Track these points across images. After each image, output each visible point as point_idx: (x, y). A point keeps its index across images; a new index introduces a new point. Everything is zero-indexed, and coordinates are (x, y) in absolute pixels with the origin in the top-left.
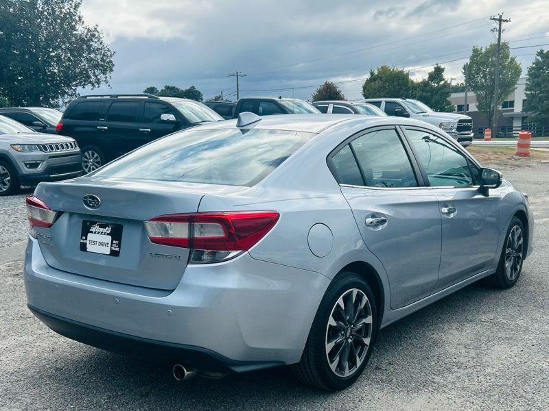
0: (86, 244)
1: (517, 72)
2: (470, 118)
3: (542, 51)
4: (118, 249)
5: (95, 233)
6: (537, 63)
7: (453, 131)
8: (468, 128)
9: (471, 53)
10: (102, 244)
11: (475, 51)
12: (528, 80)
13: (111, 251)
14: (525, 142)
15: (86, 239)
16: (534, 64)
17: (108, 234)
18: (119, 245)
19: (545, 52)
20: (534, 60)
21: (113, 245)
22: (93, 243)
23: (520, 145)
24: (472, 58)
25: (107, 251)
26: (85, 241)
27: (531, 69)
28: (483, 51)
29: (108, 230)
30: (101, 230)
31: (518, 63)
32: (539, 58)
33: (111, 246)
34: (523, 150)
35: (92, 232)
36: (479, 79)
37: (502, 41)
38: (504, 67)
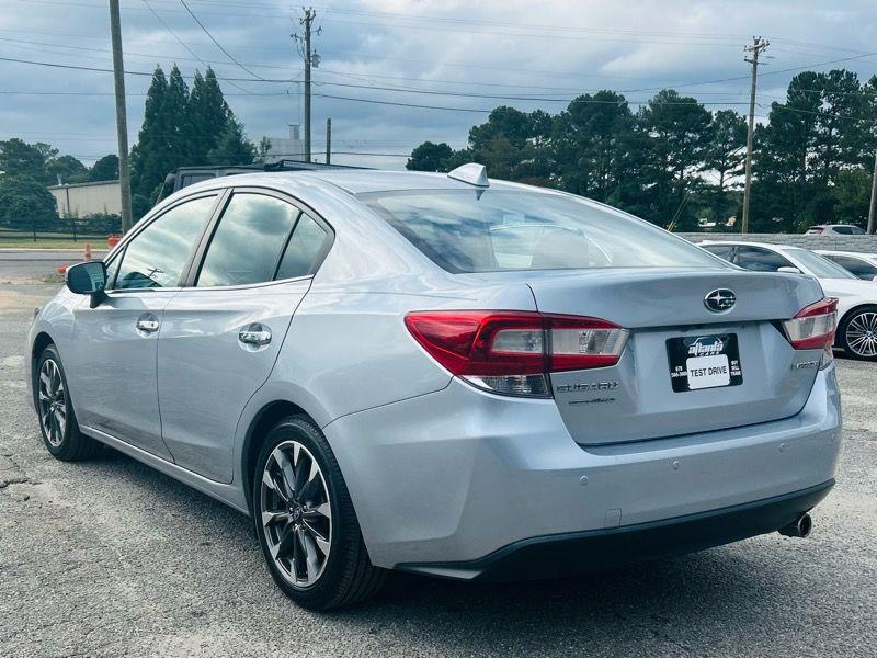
0: (686, 377)
4: (739, 373)
5: (698, 355)
10: (714, 371)
13: (732, 377)
15: (685, 369)
17: (721, 353)
18: (739, 366)
21: (733, 368)
22: (698, 373)
25: (725, 379)
26: (682, 374)
29: (719, 346)
30: (707, 348)
33: (730, 370)
35: (693, 355)
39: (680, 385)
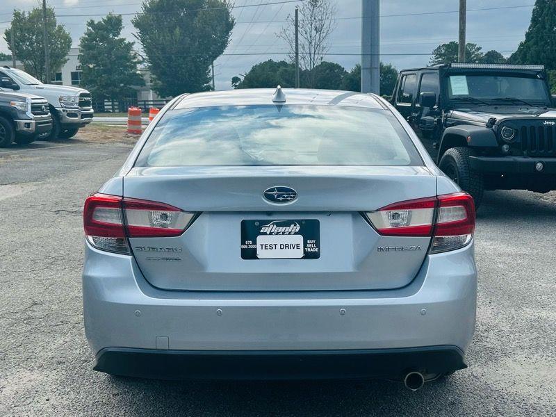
0: (255, 249)
1: (68, 42)
2: (88, 92)
3: (92, 22)
4: (316, 250)
5: (271, 234)
6: (89, 34)
7: (75, 106)
8: (87, 104)
9: (12, 18)
10: (286, 246)
11: (17, 15)
12: (82, 51)
13: (306, 253)
14: (135, 118)
15: (255, 243)
16: (86, 34)
17: (296, 233)
18: (318, 245)
19: (96, 23)
20: (86, 31)
21: (308, 246)
22: (269, 247)
23: (131, 122)
24: (14, 24)
26: (252, 247)
27: (84, 40)
28: (27, 15)
29: (295, 228)
30: (282, 229)
31: (67, 32)
32: (90, 28)
33: (305, 246)
34: (135, 128)
35: (265, 234)
36: (25, 47)
37: (47, 7)
38: (52, 35)
39: (249, 254)
